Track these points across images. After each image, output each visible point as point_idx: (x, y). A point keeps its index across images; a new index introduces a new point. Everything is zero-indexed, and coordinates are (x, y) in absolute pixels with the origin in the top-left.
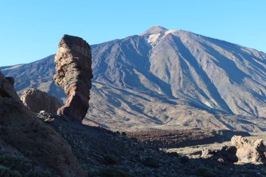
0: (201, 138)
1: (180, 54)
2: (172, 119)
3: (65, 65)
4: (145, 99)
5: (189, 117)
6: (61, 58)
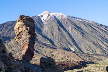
0: (74, 66)
1: (58, 25)
2: (55, 56)
3: (22, 31)
4: (42, 47)
5: (64, 55)
6: (19, 28)
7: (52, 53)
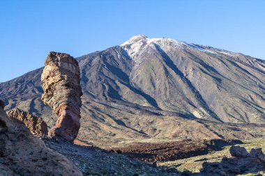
0: (193, 149)
1: (164, 63)
2: (160, 131)
3: (53, 83)
4: (131, 112)
5: (178, 129)
6: (48, 77)
7: (153, 125)
